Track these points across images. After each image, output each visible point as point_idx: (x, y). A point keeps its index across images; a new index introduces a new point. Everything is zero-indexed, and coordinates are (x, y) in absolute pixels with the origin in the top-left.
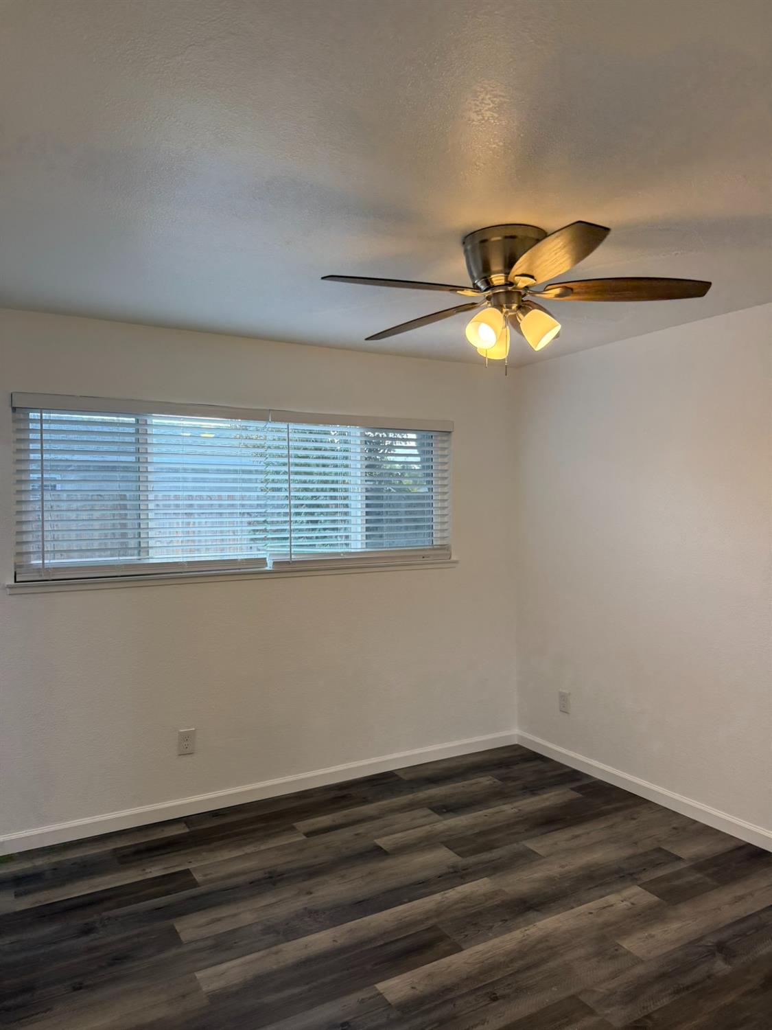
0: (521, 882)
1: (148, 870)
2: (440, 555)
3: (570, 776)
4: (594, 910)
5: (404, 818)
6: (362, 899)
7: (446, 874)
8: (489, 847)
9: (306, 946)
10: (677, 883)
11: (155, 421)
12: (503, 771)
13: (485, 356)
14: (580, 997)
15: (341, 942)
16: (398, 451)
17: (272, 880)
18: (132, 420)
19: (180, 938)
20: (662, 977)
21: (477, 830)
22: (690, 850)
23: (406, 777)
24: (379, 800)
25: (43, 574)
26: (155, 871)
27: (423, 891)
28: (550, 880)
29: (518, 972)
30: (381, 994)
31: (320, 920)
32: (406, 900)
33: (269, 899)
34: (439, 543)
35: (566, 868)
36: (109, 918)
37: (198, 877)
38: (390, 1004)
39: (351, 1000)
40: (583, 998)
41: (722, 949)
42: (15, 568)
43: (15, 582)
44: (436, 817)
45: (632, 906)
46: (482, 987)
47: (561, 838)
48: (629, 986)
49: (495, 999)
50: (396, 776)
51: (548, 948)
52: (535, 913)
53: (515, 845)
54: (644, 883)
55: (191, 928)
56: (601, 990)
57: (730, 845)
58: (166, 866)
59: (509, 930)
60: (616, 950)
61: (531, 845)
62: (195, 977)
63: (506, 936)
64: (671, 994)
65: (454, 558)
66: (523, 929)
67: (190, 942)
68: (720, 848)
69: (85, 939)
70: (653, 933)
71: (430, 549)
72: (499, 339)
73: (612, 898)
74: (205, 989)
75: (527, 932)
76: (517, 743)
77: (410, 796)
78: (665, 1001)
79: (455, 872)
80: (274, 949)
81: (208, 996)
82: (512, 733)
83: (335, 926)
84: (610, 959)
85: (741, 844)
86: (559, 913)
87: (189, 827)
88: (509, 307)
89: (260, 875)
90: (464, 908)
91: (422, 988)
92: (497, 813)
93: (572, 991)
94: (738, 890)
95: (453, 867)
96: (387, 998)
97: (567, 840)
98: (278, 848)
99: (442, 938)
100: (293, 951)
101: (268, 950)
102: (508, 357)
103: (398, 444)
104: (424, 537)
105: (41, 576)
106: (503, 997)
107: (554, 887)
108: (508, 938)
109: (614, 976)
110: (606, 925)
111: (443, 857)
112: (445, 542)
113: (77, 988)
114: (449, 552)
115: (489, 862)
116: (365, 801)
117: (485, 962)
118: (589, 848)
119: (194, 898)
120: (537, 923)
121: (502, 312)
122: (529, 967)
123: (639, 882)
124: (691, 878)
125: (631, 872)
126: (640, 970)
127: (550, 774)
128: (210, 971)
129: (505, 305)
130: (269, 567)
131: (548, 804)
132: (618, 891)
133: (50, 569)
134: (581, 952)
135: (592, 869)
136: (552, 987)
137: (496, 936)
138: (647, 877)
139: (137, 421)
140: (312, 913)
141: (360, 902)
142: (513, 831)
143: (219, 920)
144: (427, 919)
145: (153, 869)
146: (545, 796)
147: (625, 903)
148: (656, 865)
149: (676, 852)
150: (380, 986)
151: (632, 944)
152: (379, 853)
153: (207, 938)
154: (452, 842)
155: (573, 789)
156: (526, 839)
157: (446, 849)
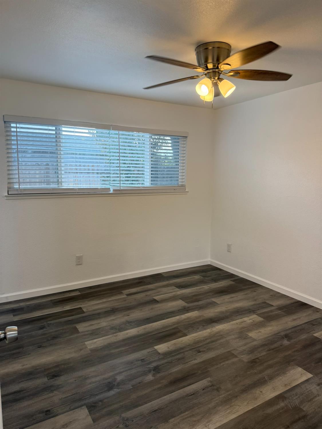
0: (210, 313)
1: (65, 307)
2: (181, 189)
3: (230, 276)
4: (239, 323)
5: (165, 290)
6: (149, 318)
7: (181, 309)
8: (198, 300)
9: (127, 334)
10: (271, 314)
11: (63, 129)
12: (204, 274)
13: (203, 100)
14: (232, 352)
15: (140, 332)
16: (164, 148)
17: (113, 311)
18: (54, 128)
19: (78, 331)
20: (263, 345)
21: (193, 294)
22: (276, 303)
23: (165, 275)
24: (155, 283)
25: (19, 192)
26: (67, 308)
27: (172, 315)
28: (222, 312)
29: (208, 343)
30: (156, 350)
31: (132, 325)
32: (166, 318)
33: (112, 318)
34: (181, 184)
35: (228, 308)
36: (50, 324)
37: (85, 310)
38: (159, 353)
39: (145, 352)
40: (233, 352)
41: (287, 336)
42: (8, 189)
43: (8, 194)
44: (177, 289)
45: (253, 322)
46: (195, 348)
47: (226, 298)
48: (250, 348)
49: (200, 352)
50: (162, 275)
51: (220, 336)
52: (216, 324)
53: (208, 300)
54: (258, 314)
55: (82, 327)
56: (240, 350)
57: (292, 301)
58: (72, 306)
59: (205, 329)
60: (246, 336)
61: (214, 300)
62: (85, 344)
63: (204, 331)
64: (267, 351)
65: (187, 190)
66: (211, 329)
67: (82, 332)
68: (288, 302)
69: (42, 331)
70: (261, 331)
71: (177, 186)
72: (210, 92)
73: (245, 319)
74: (89, 348)
75: (212, 330)
76: (209, 264)
77: (167, 282)
78: (264, 353)
79: (184, 309)
80: (115, 335)
81: (90, 350)
82: (207, 260)
83: (138, 327)
84: (243, 339)
85: (296, 301)
86: (225, 324)
87: (80, 293)
88: (214, 78)
89: (109, 309)
90: (188, 321)
91: (172, 348)
92: (201, 288)
93: (229, 350)
94: (294, 317)
95: (184, 307)
96: (158, 351)
97: (229, 299)
98: (116, 300)
99: (180, 331)
100: (122, 335)
101: (112, 335)
102: (213, 100)
103: (164, 145)
104: (175, 181)
105: (18, 192)
106: (203, 351)
107: (223, 315)
108: (205, 332)
109: (245, 345)
110: (243, 328)
111: (180, 303)
112: (183, 184)
113: (40, 347)
114: (184, 188)
115: (197, 306)
116: (150, 283)
117: (196, 340)
118: (237, 301)
119: (83, 317)
120: (216, 327)
121: (211, 80)
122: (213, 342)
123: (256, 314)
124: (277, 313)
125: (253, 310)
126: (255, 343)
127: (222, 275)
128: (91, 342)
129: (212, 78)
130: (111, 192)
131: (221, 286)
132: (248, 317)
133: (22, 189)
134: (233, 337)
135: (238, 309)
136: (221, 348)
137: (200, 331)
138: (259, 312)
139: (56, 128)
140: (129, 322)
141: (148, 319)
142: (208, 295)
143: (93, 325)
144: (174, 325)
145: (67, 307)
146: (220, 283)
147: (250, 320)
148: (263, 308)
149: (271, 303)
150: (156, 347)
151: (252, 334)
152: (155, 302)
153: (89, 331)
154: (183, 298)
155: (231, 281)
156: (213, 297)
157: (181, 301)
